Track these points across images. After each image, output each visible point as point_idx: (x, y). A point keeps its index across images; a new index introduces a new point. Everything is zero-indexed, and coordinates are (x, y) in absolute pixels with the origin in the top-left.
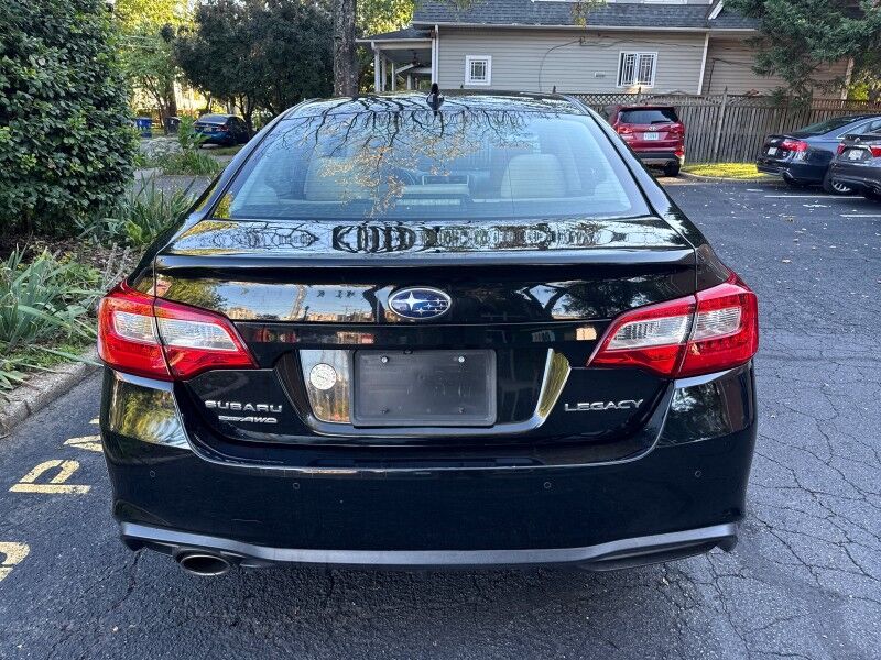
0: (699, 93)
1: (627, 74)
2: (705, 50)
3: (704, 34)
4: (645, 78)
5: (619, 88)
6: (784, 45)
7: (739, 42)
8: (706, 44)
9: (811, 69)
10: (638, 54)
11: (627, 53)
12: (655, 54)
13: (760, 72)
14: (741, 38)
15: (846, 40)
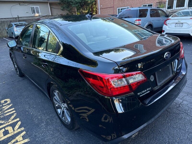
0: (51, 15)
1: (34, 12)
2: (49, 5)
3: (48, 2)
4: (38, 12)
5: (33, 15)
6: (66, 4)
7: (57, 4)
8: (49, 4)
9: (72, 9)
10: (35, 7)
11: (32, 7)
12: (38, 7)
13: (63, 10)
14: (57, 3)
15: (77, 3)
